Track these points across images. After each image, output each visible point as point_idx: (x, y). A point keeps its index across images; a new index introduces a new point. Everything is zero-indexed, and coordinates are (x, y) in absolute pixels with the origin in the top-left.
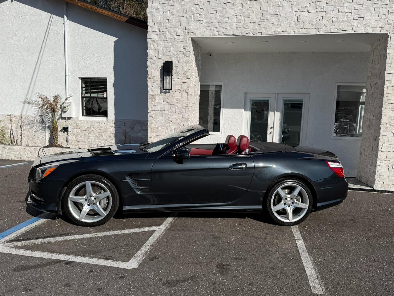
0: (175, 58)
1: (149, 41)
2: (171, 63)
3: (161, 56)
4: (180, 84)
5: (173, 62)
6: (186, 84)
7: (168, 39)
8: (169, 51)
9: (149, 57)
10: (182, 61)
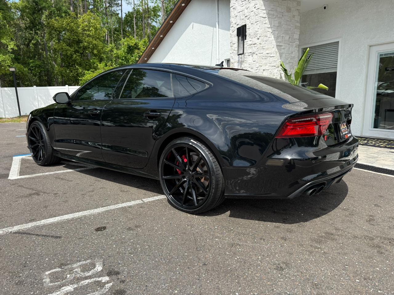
0: (248, 20)
1: (231, 9)
2: (245, 26)
3: (238, 21)
4: (252, 46)
5: (247, 25)
6: (256, 45)
7: (243, 2)
8: (244, 14)
9: (231, 26)
10: (252, 21)
